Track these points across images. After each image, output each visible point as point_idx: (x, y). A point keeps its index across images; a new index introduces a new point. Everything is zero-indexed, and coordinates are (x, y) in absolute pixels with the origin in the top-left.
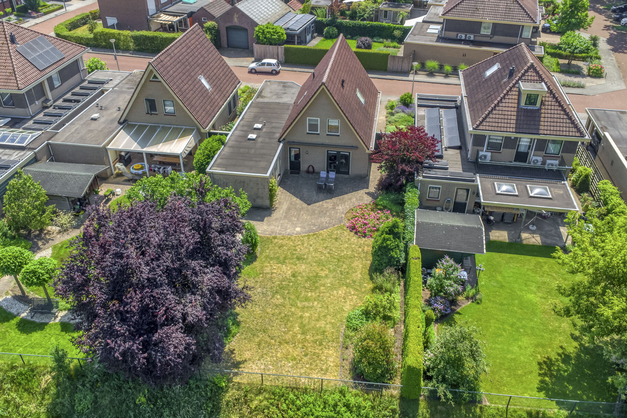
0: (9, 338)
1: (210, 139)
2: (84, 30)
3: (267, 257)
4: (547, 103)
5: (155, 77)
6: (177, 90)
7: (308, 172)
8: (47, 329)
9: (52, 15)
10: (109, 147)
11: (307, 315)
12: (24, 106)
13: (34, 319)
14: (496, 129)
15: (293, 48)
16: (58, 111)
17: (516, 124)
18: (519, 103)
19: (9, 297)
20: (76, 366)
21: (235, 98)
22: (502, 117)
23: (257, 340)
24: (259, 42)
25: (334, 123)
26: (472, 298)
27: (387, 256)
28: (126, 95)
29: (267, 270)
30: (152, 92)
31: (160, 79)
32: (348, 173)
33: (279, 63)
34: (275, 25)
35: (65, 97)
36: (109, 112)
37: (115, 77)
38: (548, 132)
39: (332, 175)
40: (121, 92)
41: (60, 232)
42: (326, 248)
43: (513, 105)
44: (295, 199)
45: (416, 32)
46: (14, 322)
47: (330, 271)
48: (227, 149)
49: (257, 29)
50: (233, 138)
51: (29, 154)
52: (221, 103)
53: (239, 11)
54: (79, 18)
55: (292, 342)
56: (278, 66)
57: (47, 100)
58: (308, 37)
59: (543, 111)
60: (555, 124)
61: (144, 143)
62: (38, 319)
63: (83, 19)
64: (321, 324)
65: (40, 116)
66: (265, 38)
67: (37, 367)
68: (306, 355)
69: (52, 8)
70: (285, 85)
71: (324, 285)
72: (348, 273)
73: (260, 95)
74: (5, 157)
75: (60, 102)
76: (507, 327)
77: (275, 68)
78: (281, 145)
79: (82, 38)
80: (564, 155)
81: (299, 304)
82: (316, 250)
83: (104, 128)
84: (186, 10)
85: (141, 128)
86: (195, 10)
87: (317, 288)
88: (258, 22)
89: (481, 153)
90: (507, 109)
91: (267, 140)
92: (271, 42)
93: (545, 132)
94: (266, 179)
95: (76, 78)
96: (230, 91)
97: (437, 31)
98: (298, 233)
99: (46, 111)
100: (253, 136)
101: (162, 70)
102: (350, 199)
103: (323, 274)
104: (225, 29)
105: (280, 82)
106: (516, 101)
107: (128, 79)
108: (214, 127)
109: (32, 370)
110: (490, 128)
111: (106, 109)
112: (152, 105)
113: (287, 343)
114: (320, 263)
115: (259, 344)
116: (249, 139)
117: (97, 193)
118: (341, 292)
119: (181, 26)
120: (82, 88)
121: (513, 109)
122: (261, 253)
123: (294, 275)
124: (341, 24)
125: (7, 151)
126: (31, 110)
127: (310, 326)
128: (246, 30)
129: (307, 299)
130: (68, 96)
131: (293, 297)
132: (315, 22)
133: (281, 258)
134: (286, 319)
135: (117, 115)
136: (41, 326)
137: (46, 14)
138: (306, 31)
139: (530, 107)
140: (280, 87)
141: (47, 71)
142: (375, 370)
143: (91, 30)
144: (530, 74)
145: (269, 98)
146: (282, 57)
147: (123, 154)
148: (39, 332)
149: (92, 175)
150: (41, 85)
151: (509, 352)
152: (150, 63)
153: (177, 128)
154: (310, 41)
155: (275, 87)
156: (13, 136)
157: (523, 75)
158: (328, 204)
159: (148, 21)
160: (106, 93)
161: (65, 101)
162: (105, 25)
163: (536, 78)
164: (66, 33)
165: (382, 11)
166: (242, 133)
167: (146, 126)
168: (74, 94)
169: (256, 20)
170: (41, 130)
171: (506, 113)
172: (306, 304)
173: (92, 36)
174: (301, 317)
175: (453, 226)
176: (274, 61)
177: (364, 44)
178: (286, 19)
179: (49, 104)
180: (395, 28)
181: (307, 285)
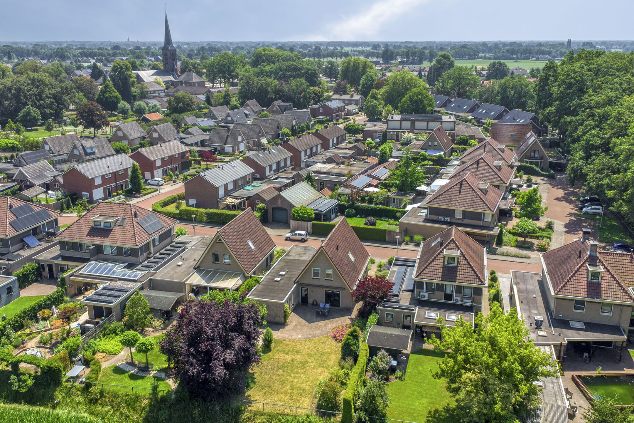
0: (124, 382)
1: (250, 280)
2: (172, 207)
3: (277, 350)
4: (461, 263)
5: (220, 240)
6: (233, 249)
7: (313, 304)
8: (146, 379)
9: (150, 196)
10: (187, 282)
11: (296, 380)
12: (136, 256)
13: (138, 374)
14: (429, 278)
15: (318, 224)
16: (156, 260)
17: (442, 275)
18: (444, 262)
19: (124, 363)
20: (162, 396)
21: (271, 257)
22: (433, 270)
23: (264, 391)
24: (294, 219)
25: (330, 272)
26: (399, 378)
27: (349, 349)
28: (199, 252)
29: (277, 357)
30: (218, 250)
31: (223, 241)
32: (339, 306)
33: (308, 234)
34: (307, 207)
35: (161, 252)
36: (188, 262)
37: (193, 240)
38: (462, 281)
39: (328, 306)
40: (196, 250)
41: (153, 331)
42: (315, 347)
43: (440, 263)
44: (301, 319)
45: (410, 215)
46: (127, 375)
47: (315, 359)
48: (260, 286)
49: (293, 210)
50: (265, 280)
51: (139, 284)
52: (260, 259)
53: (282, 197)
54: (169, 199)
55: (285, 393)
56: (306, 236)
57: (150, 253)
58: (333, 216)
59: (459, 268)
60: (466, 276)
61: (208, 281)
62: (140, 374)
63: (172, 199)
64: (304, 385)
65: (146, 263)
66: (299, 216)
67: (140, 396)
68: (291, 400)
69: (149, 191)
70: (306, 249)
71: (309, 366)
72: (326, 361)
73: (288, 255)
74: (125, 286)
75: (157, 255)
76: (416, 393)
77: (304, 237)
78: (296, 285)
79: (171, 213)
80: (475, 296)
81: (292, 375)
82: (308, 348)
83: (185, 271)
84: (246, 195)
85: (208, 272)
86: (252, 195)
87: (304, 367)
88: (295, 205)
89: (421, 294)
90: (436, 266)
91: (287, 282)
92: (303, 219)
93: (460, 281)
94: (282, 305)
95: (168, 240)
96: (268, 251)
97: (424, 214)
98: (300, 339)
99: (149, 260)
100: (279, 279)
101: (225, 236)
102: (337, 321)
103: (310, 361)
104: (271, 209)
105: (302, 247)
106: (442, 261)
107: (202, 242)
108: (254, 273)
109: (137, 397)
110: (426, 277)
111: (186, 259)
112: (216, 258)
113: (282, 393)
114: (309, 355)
115: (265, 393)
116: (276, 281)
117: (176, 311)
118: (319, 370)
119: (240, 207)
120: (171, 246)
121: (440, 266)
122: (274, 348)
123: (292, 360)
124: (358, 206)
125: (126, 282)
126: (141, 258)
127: (297, 386)
128: (287, 210)
129: (297, 373)
130: (163, 251)
131: (289, 371)
132: (339, 205)
133: (286, 351)
134: (283, 383)
135: (193, 264)
136: (143, 378)
137: (145, 195)
138: (330, 211)
139: (451, 265)
140: (303, 250)
141: (153, 235)
142: (328, 404)
143: (177, 208)
144: (451, 245)
145: (294, 256)
146: (310, 230)
147: (195, 288)
148: (141, 380)
149: (176, 297)
150: (148, 244)
151: (412, 405)
152: (218, 232)
153: (230, 273)
154: (334, 218)
155: (299, 250)
156: (130, 274)
157: (447, 245)
158: (322, 323)
159: (218, 202)
160: (186, 250)
161: (161, 254)
162: (188, 204)
163: (455, 247)
164: (160, 209)
165: (391, 198)
166: (271, 277)
167: (211, 271)
168: (166, 250)
169: (294, 203)
170: (146, 271)
171: (436, 268)
172: (297, 375)
173: (178, 212)
174: (292, 381)
175: (392, 334)
176: (303, 232)
177: (370, 222)
178: (317, 203)
179: (151, 255)
180: (397, 211)
181: (299, 366)
